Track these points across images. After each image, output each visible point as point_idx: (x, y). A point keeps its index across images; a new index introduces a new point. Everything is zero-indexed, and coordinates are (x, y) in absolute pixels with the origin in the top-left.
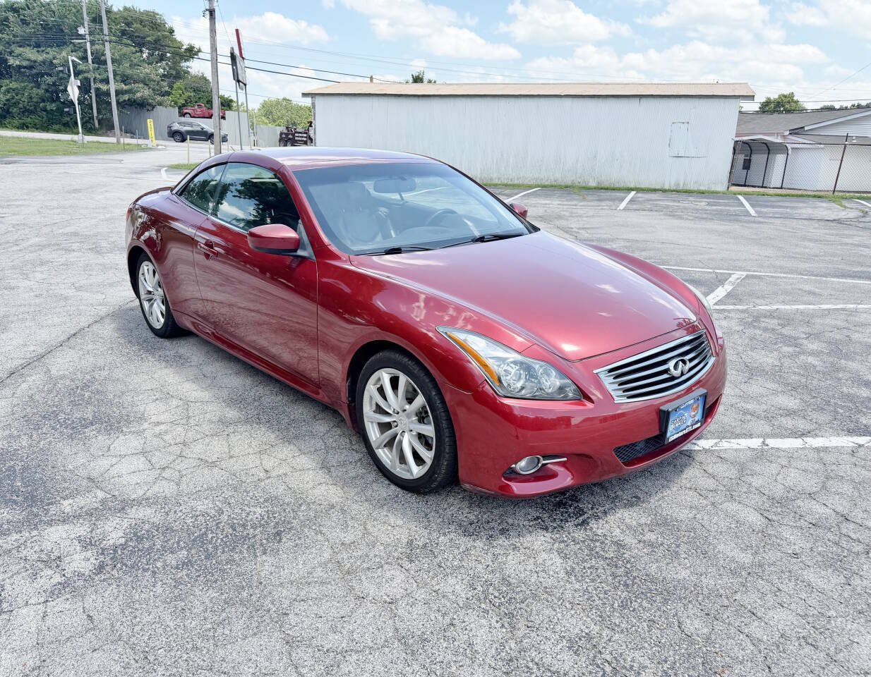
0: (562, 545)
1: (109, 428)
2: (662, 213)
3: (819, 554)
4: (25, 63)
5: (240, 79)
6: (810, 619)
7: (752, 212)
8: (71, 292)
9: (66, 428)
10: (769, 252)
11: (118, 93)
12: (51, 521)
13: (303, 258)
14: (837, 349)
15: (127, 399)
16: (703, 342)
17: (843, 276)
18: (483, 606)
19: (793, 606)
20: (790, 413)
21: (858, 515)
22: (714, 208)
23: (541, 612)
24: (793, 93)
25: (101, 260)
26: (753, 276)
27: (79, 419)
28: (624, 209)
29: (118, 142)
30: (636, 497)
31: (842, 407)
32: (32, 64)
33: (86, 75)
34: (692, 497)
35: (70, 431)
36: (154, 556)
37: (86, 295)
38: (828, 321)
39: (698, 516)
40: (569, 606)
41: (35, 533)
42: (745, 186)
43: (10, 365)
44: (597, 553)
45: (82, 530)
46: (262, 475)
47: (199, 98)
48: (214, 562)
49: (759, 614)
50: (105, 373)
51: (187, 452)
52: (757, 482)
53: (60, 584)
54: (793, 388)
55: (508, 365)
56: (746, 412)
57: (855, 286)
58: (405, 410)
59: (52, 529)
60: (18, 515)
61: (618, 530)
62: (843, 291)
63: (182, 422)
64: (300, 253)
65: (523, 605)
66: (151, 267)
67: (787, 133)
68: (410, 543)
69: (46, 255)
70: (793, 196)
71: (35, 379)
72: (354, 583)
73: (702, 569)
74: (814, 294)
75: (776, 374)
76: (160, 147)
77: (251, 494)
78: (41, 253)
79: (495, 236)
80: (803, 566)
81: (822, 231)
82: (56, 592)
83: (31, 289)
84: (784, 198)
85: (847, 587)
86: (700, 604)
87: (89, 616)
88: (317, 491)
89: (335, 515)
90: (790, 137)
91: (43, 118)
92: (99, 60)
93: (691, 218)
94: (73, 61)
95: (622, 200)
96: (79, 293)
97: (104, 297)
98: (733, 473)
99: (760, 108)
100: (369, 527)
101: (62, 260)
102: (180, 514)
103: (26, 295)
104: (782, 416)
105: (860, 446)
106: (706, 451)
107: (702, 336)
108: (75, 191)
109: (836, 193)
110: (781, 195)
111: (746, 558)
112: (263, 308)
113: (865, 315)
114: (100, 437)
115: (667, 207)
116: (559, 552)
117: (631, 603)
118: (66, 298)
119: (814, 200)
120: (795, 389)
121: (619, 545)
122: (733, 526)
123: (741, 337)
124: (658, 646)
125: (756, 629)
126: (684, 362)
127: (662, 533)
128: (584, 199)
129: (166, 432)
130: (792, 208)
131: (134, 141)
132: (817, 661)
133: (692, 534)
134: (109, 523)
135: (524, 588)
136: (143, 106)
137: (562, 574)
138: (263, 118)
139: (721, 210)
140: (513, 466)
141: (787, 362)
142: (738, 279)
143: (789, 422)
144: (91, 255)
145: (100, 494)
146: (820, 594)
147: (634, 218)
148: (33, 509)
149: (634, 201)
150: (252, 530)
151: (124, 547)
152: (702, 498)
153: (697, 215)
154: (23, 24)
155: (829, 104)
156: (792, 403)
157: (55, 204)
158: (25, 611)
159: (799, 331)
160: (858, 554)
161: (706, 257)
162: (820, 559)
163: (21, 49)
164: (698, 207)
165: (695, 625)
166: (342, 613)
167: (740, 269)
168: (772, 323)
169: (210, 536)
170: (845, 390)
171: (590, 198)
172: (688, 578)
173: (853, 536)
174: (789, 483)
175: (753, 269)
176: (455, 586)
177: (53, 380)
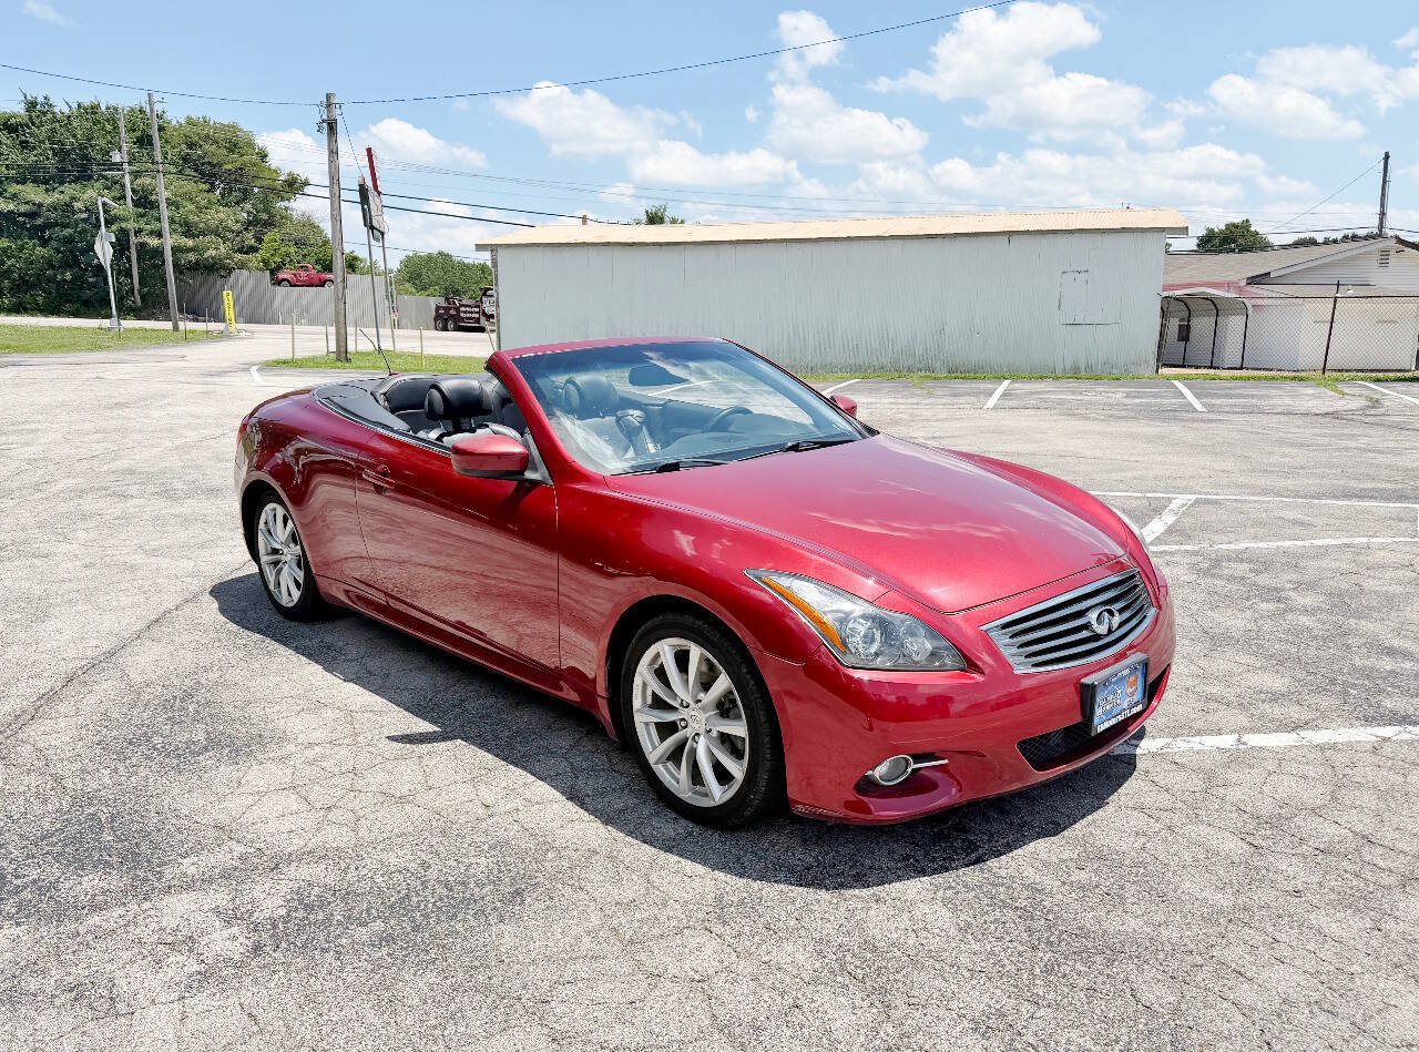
0: (949, 893)
1: (234, 754)
2: (1055, 412)
3: (1332, 890)
4: (23, 208)
5: (375, 224)
6: (1324, 978)
7: (1197, 404)
8: (139, 559)
9: (168, 756)
10: (1229, 464)
11: (176, 250)
12: (169, 887)
13: (534, 483)
14: (1341, 603)
15: (255, 712)
16: (1136, 586)
17: (1346, 496)
18: (840, 979)
19: (1298, 962)
20: (1275, 698)
21: (1388, 835)
22: (1138, 401)
23: (926, 983)
24: (1247, 221)
25: (177, 509)
26: (1208, 502)
27: (186, 743)
28: (995, 408)
29: (176, 328)
30: (1053, 823)
31: (1354, 686)
32: (35, 209)
33: (124, 225)
34: (1138, 819)
35: (175, 761)
36: (335, 931)
37: (164, 562)
38: (1325, 563)
39: (1148, 845)
40: (967, 974)
41: (146, 905)
42: (1183, 366)
43: (65, 668)
44: (1002, 901)
45: (221, 898)
46: (481, 811)
47: (304, 256)
48: (427, 935)
49: (1248, 974)
50: (213, 676)
51: (360, 784)
52: (1234, 795)
53: (200, 973)
54: (1277, 662)
55: (855, 621)
56: (1208, 699)
57: (1365, 511)
58: (700, 701)
59: (173, 899)
60: (116, 881)
61: (1030, 869)
62: (1348, 518)
63: (347, 741)
64: (529, 475)
65: (898, 976)
66: (280, 512)
67: (1244, 283)
68: (719, 899)
69: (89, 504)
70: (1260, 378)
71: (106, 688)
72: (643, 956)
73: (1160, 918)
74: (1302, 524)
75: (1250, 642)
76: (243, 334)
77: (468, 840)
78: (81, 501)
79: (815, 443)
80: (1310, 908)
81: (1307, 431)
82: (195, 984)
83: (76, 556)
84: (1247, 383)
85: (1376, 932)
86: (1161, 964)
87: (250, 1015)
88: (569, 832)
89: (599, 862)
90: (1249, 288)
91: (50, 293)
92: (145, 202)
93: (1102, 418)
94: (104, 204)
95: (990, 394)
96: (153, 560)
97: (193, 564)
98: (1197, 783)
99: (1198, 245)
100: (654, 877)
101: (118, 512)
102: (365, 871)
103: (70, 566)
104: (1264, 701)
105: (1385, 740)
106: (1154, 755)
107: (1134, 576)
108: (118, 405)
109: (1327, 374)
110: (1241, 378)
111: (1225, 900)
112: (453, 563)
113: (1382, 553)
114: (222, 769)
115: (1062, 402)
116: (945, 902)
117: (1059, 965)
118: (133, 568)
119: (1294, 383)
120: (1281, 663)
121: (1035, 888)
122: (1202, 857)
123: (1194, 590)
124: (1103, 1022)
125: (1245, 993)
126: (1111, 613)
127: (1095, 871)
128: (930, 395)
129: (323, 757)
130: (1260, 397)
131: (200, 326)
132: (1338, 1033)
133: (1142, 870)
134: (258, 887)
135: (898, 954)
136: (214, 270)
137: (953, 932)
138: (407, 285)
139: (1147, 405)
140: (870, 773)
141: (1267, 626)
142: (1183, 506)
143: (1276, 711)
144: (162, 503)
145: (239, 849)
146: (1336, 944)
147: (1011, 420)
148: (138, 872)
149: (1009, 395)
150: (477, 890)
151: (286, 919)
152: (1151, 820)
153: (1110, 412)
154: (23, 148)
155: (1307, 235)
156: (1279, 683)
157: (88, 426)
158: (152, 1012)
159: (1284, 579)
160: (1389, 888)
161: (1130, 474)
162: (1333, 896)
163: (20, 187)
164: (1111, 401)
165: (1157, 993)
166: (631, 997)
167: (1184, 491)
168: (1241, 569)
169: (415, 899)
170: (1358, 662)
171: (939, 392)
172: (1140, 931)
173: (1381, 864)
174: (1282, 794)
175: (1205, 490)
176: (795, 955)
177: (135, 690)
